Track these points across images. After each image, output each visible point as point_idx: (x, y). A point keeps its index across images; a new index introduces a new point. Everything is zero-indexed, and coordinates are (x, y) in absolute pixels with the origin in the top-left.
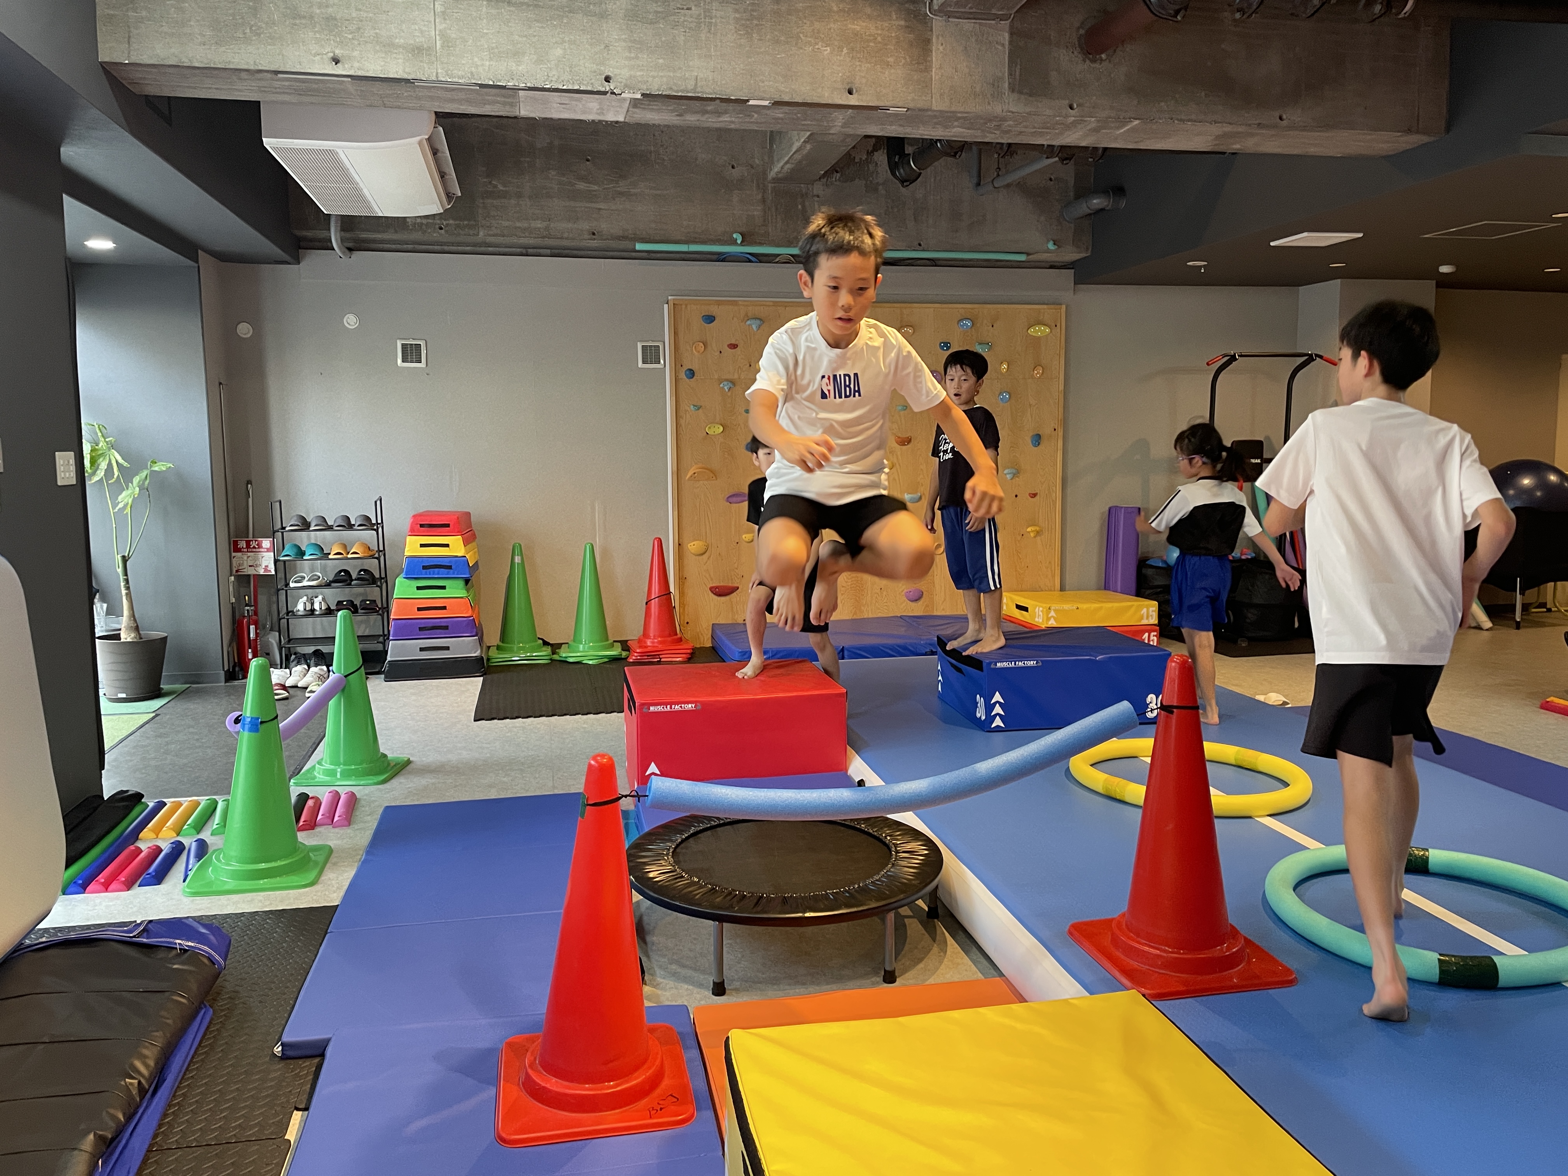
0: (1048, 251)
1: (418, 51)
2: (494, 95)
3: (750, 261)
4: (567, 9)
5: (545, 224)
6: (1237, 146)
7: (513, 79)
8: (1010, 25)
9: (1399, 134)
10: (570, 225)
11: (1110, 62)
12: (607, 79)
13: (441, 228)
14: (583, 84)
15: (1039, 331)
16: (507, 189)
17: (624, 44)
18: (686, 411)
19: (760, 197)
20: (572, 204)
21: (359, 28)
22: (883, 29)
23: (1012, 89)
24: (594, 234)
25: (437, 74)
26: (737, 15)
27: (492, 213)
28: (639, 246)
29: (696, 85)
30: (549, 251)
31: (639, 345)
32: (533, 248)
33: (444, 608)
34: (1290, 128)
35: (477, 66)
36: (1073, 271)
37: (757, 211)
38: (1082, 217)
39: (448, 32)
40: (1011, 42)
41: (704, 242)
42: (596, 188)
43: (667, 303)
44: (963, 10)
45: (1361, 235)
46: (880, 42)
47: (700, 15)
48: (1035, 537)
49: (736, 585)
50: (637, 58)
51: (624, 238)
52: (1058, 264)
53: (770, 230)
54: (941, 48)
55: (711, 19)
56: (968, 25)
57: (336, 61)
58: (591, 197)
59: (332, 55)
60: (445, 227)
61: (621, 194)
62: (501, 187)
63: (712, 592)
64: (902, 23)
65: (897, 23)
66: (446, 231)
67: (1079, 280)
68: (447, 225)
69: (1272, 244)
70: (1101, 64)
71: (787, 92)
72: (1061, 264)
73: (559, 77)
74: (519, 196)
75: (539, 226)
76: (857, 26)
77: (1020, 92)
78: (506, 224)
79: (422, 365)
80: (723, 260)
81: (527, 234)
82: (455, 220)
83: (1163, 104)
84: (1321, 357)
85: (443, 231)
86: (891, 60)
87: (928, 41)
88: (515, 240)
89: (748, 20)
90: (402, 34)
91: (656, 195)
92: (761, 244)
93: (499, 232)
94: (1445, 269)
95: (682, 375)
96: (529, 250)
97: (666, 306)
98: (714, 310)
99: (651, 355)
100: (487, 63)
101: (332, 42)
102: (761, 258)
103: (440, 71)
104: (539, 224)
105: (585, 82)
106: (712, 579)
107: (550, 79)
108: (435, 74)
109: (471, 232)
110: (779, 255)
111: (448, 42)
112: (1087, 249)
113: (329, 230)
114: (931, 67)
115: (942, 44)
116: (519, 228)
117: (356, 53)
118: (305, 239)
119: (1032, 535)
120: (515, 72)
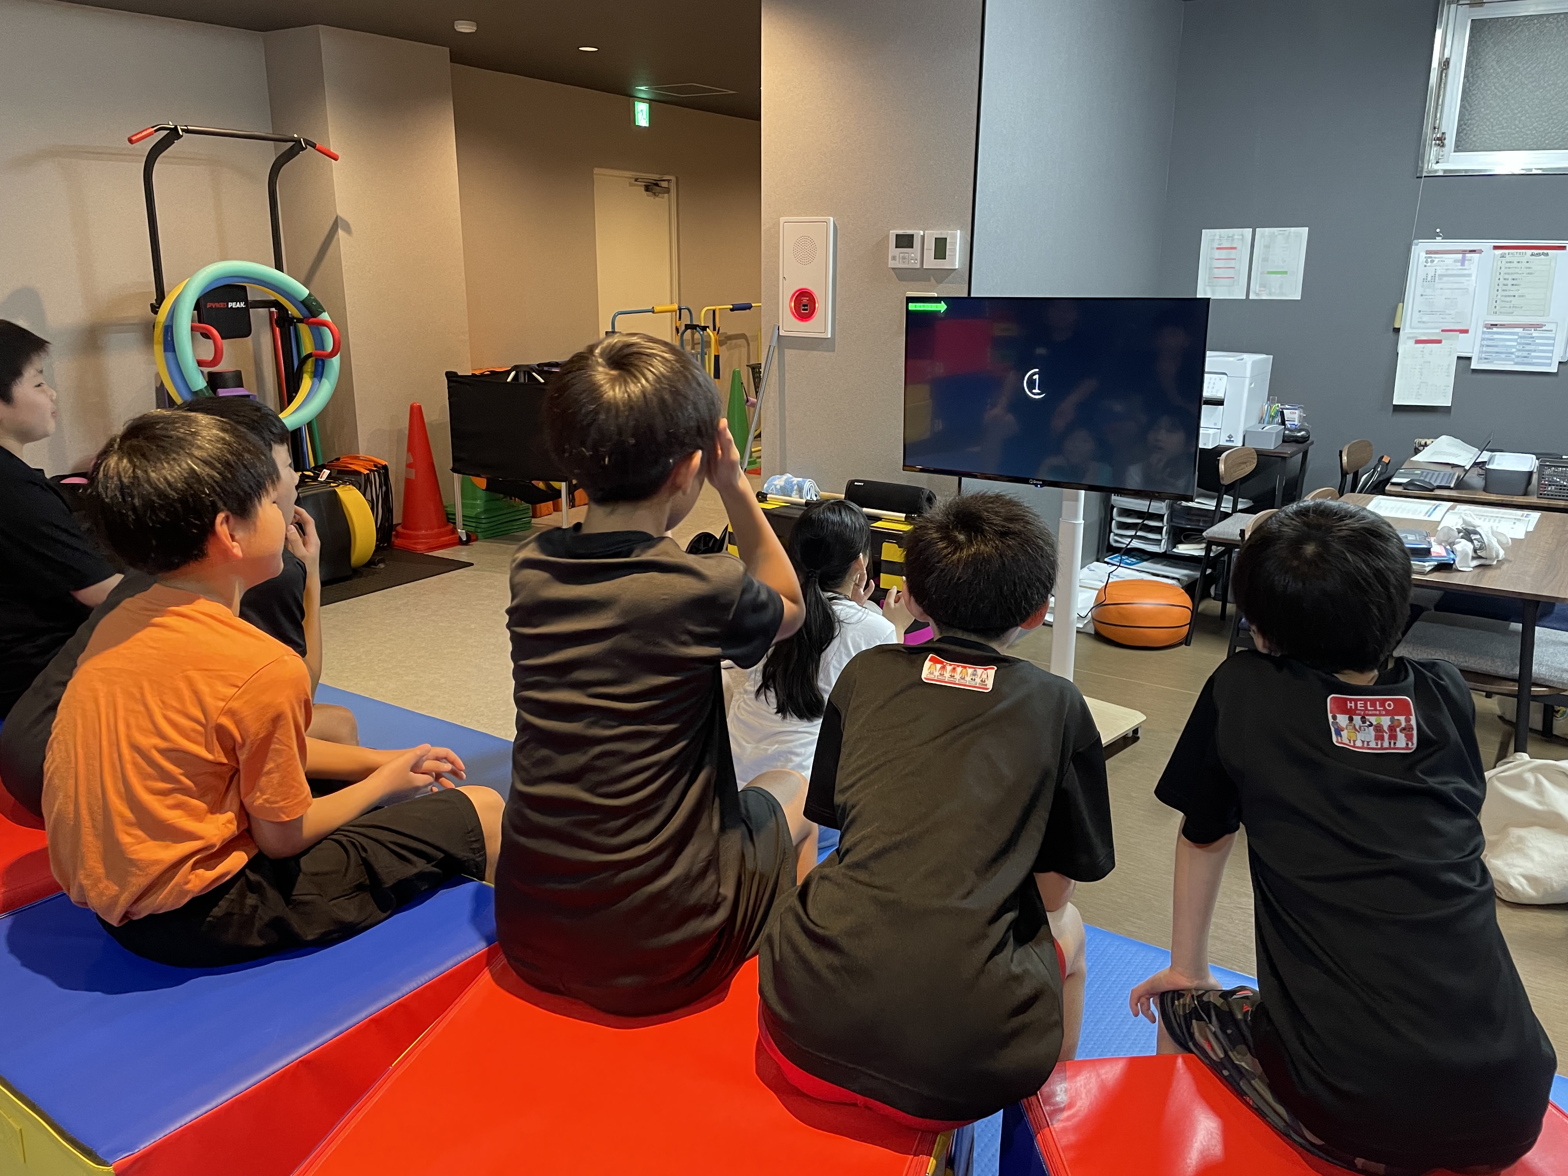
84: (314, 146)
94: (465, 27)
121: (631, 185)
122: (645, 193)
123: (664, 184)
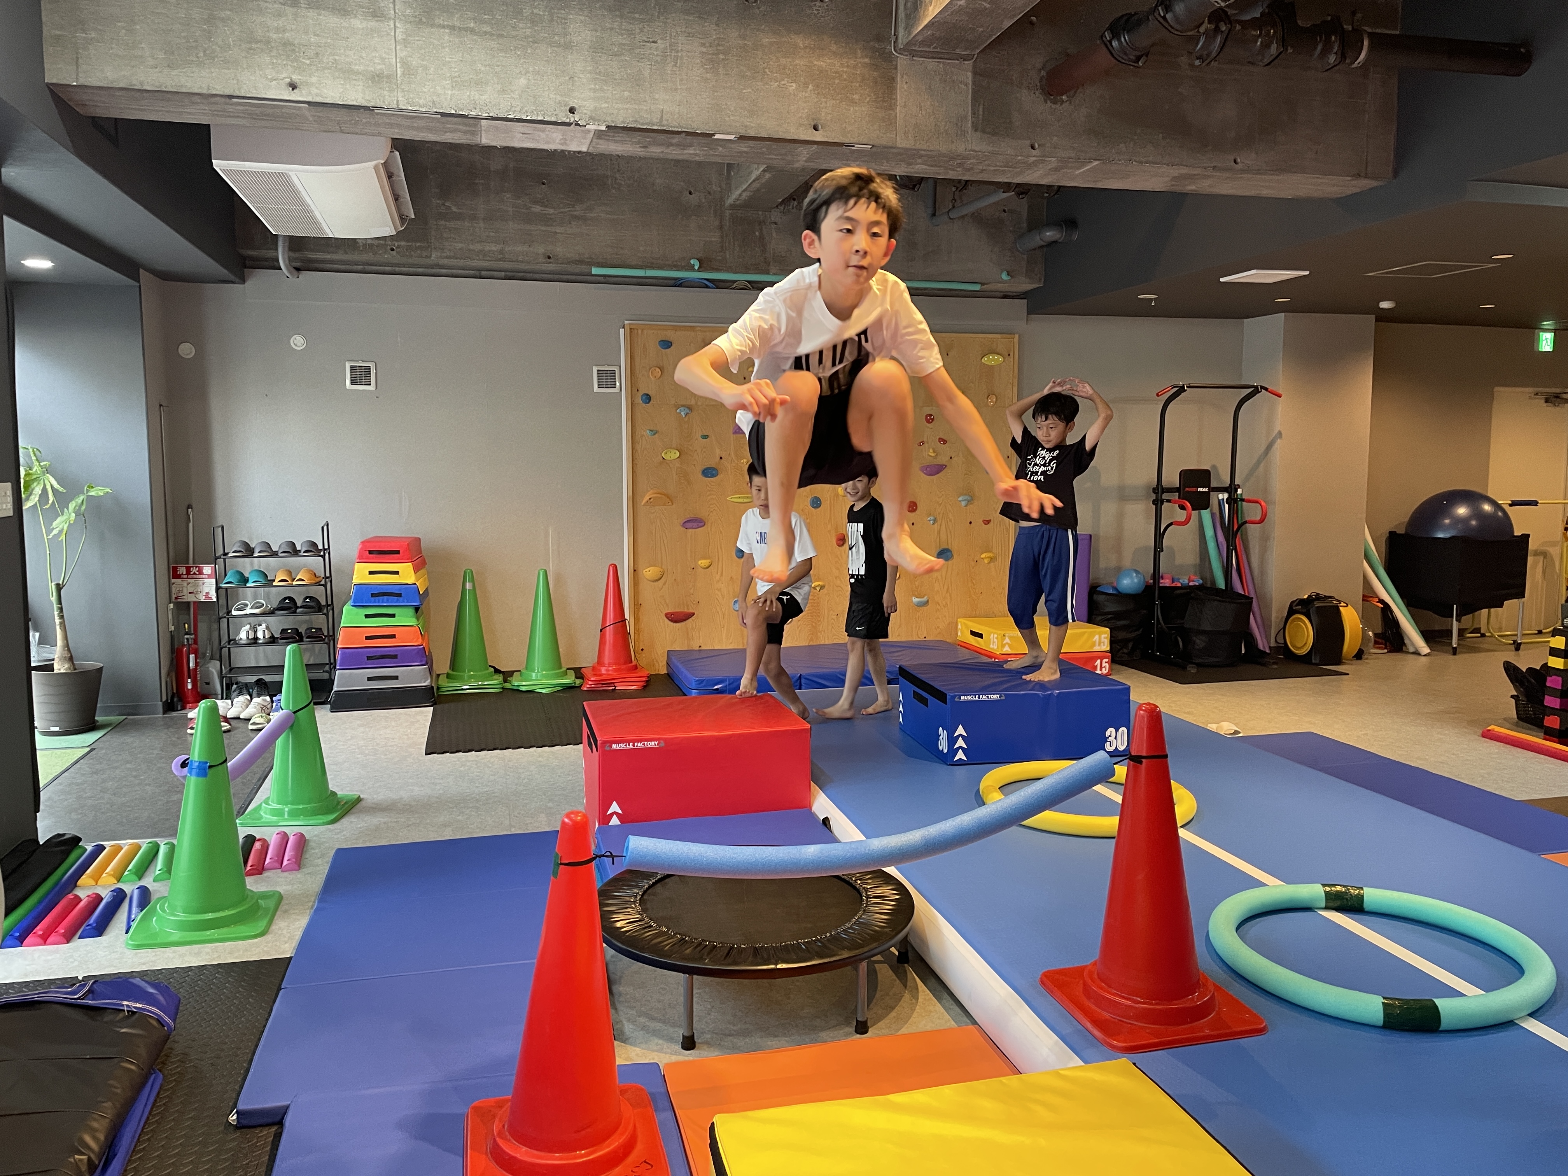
0: (1003, 282)
1: (377, 79)
2: (456, 124)
3: (707, 287)
4: (530, 39)
5: (499, 247)
6: (1193, 187)
7: (475, 108)
8: (974, 65)
9: (1349, 178)
10: (525, 248)
11: (1070, 103)
12: (572, 111)
13: (392, 250)
14: (547, 115)
15: (993, 360)
16: (460, 211)
17: (589, 75)
18: (642, 436)
19: (717, 223)
20: (528, 227)
21: (317, 54)
22: (848, 66)
23: (975, 128)
24: (549, 258)
25: (398, 101)
26: (704, 50)
27: (445, 235)
28: (595, 271)
29: (662, 117)
30: (503, 273)
31: (595, 369)
32: (488, 270)
33: (393, 636)
34: (1243, 171)
35: (438, 95)
36: (1025, 301)
37: (715, 237)
38: (1035, 249)
39: (409, 59)
40: (974, 82)
41: (660, 268)
42: (552, 211)
43: (623, 328)
44: (928, 49)
45: (1307, 273)
46: (845, 80)
47: (666, 48)
48: (989, 563)
49: (691, 611)
50: (602, 90)
51: (581, 262)
52: (1010, 294)
53: (728, 256)
54: (905, 87)
55: (677, 52)
56: (932, 64)
57: (293, 86)
58: (546, 220)
59: (288, 80)
60: (397, 248)
61: (576, 218)
62: (454, 209)
63: (668, 618)
64: (867, 60)
65: (861, 60)
66: (397, 252)
67: (1031, 311)
68: (399, 247)
69: (1222, 280)
70: (1061, 104)
71: (752, 127)
72: (1015, 294)
73: (522, 108)
74: (473, 218)
75: (494, 248)
76: (823, 63)
77: (983, 131)
78: (460, 245)
79: (372, 387)
80: (680, 286)
81: (481, 257)
82: (408, 241)
83: (1122, 145)
84: (1266, 389)
85: (394, 253)
86: (856, 97)
87: (893, 79)
88: (469, 263)
89: (713, 54)
90: (362, 60)
91: (614, 219)
92: (718, 270)
93: (452, 254)
94: (1385, 305)
95: (639, 400)
96: (483, 272)
97: (622, 330)
98: (670, 335)
99: (607, 379)
100: (449, 92)
101: (289, 67)
102: (718, 284)
103: (400, 99)
104: (493, 247)
105: (550, 113)
106: (667, 605)
107: (513, 109)
108: (395, 102)
109: (424, 254)
110: (735, 281)
111: (409, 70)
112: (1040, 279)
113: (277, 249)
114: (895, 104)
115: (907, 83)
116: (473, 250)
117: (314, 79)
118: (252, 259)
119: (986, 561)
120: (477, 102)
121: (1530, 398)
122: (1545, 404)
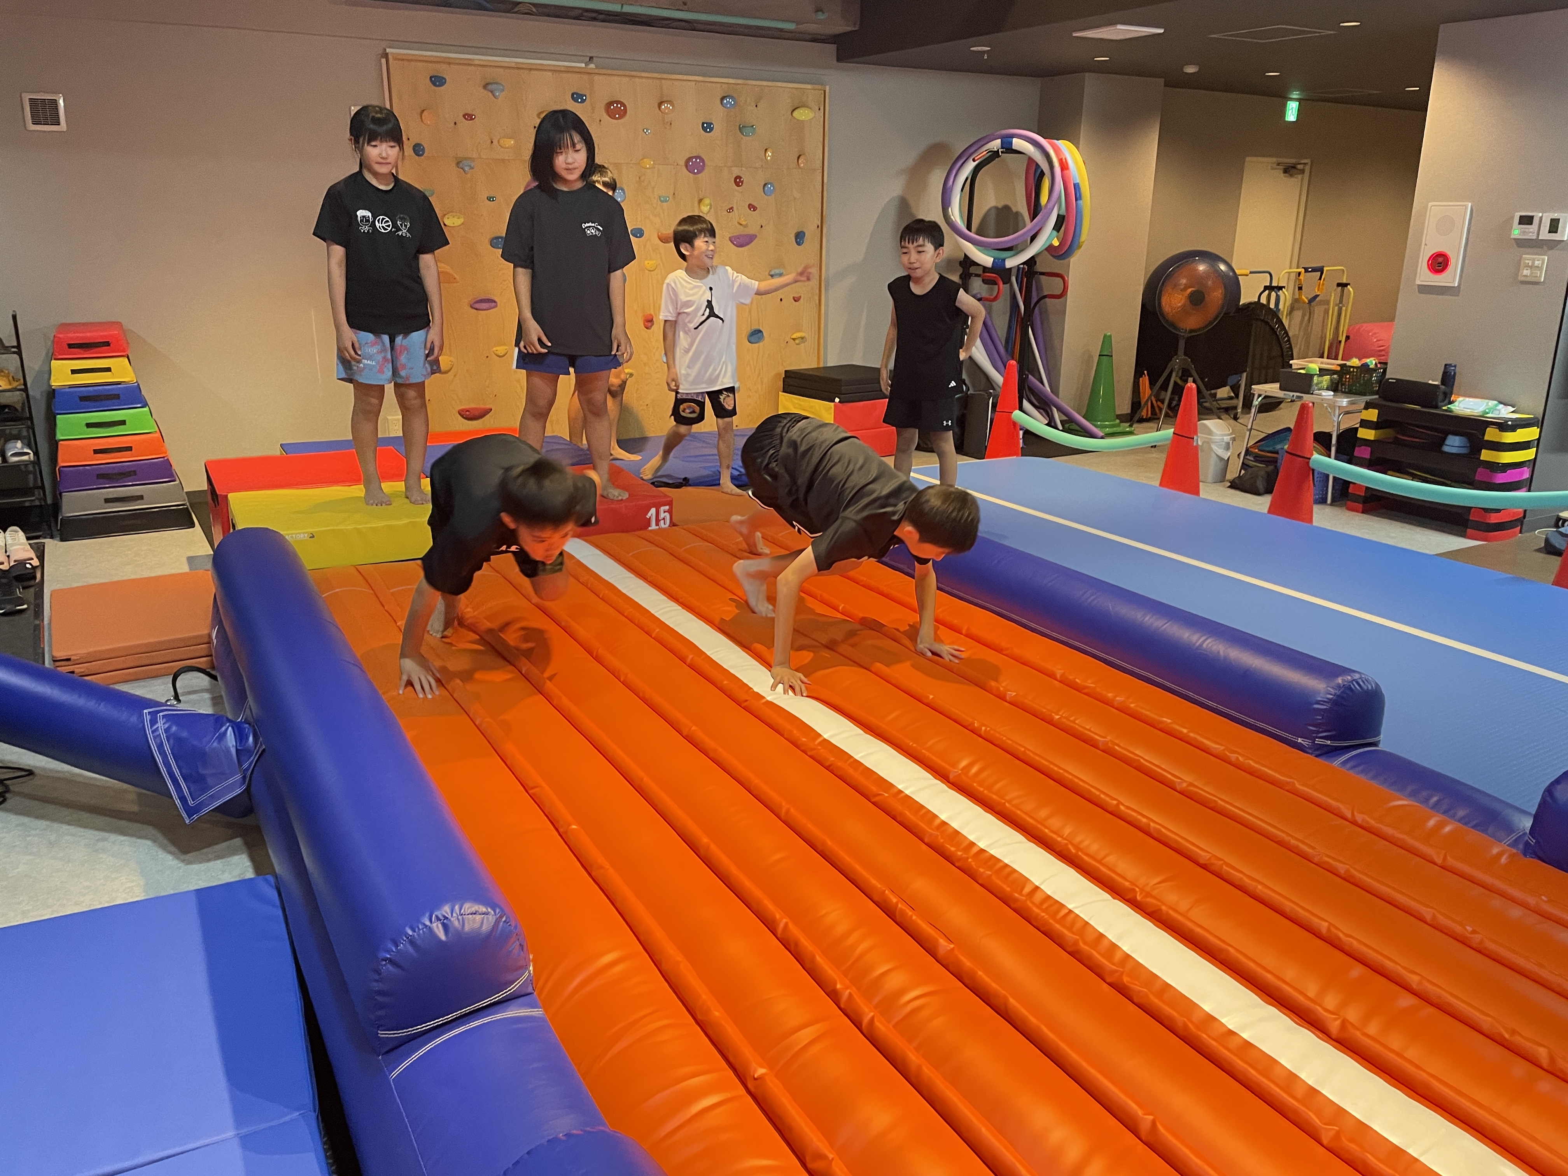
0: (817, 21)
15: (802, 115)
33: (129, 449)
36: (836, 46)
43: (385, 57)
45: (1161, 31)
48: (799, 343)
49: (488, 406)
52: (819, 37)
63: (462, 416)
67: (841, 57)
69: (1075, 35)
72: (827, 37)
79: (62, 129)
80: (451, 6)
94: (1191, 69)
97: (383, 60)
98: (443, 70)
102: (497, 6)
106: (460, 401)
110: (518, 3)
112: (855, 21)
121: (1272, 169)
122: (1282, 175)
123: (1300, 167)
